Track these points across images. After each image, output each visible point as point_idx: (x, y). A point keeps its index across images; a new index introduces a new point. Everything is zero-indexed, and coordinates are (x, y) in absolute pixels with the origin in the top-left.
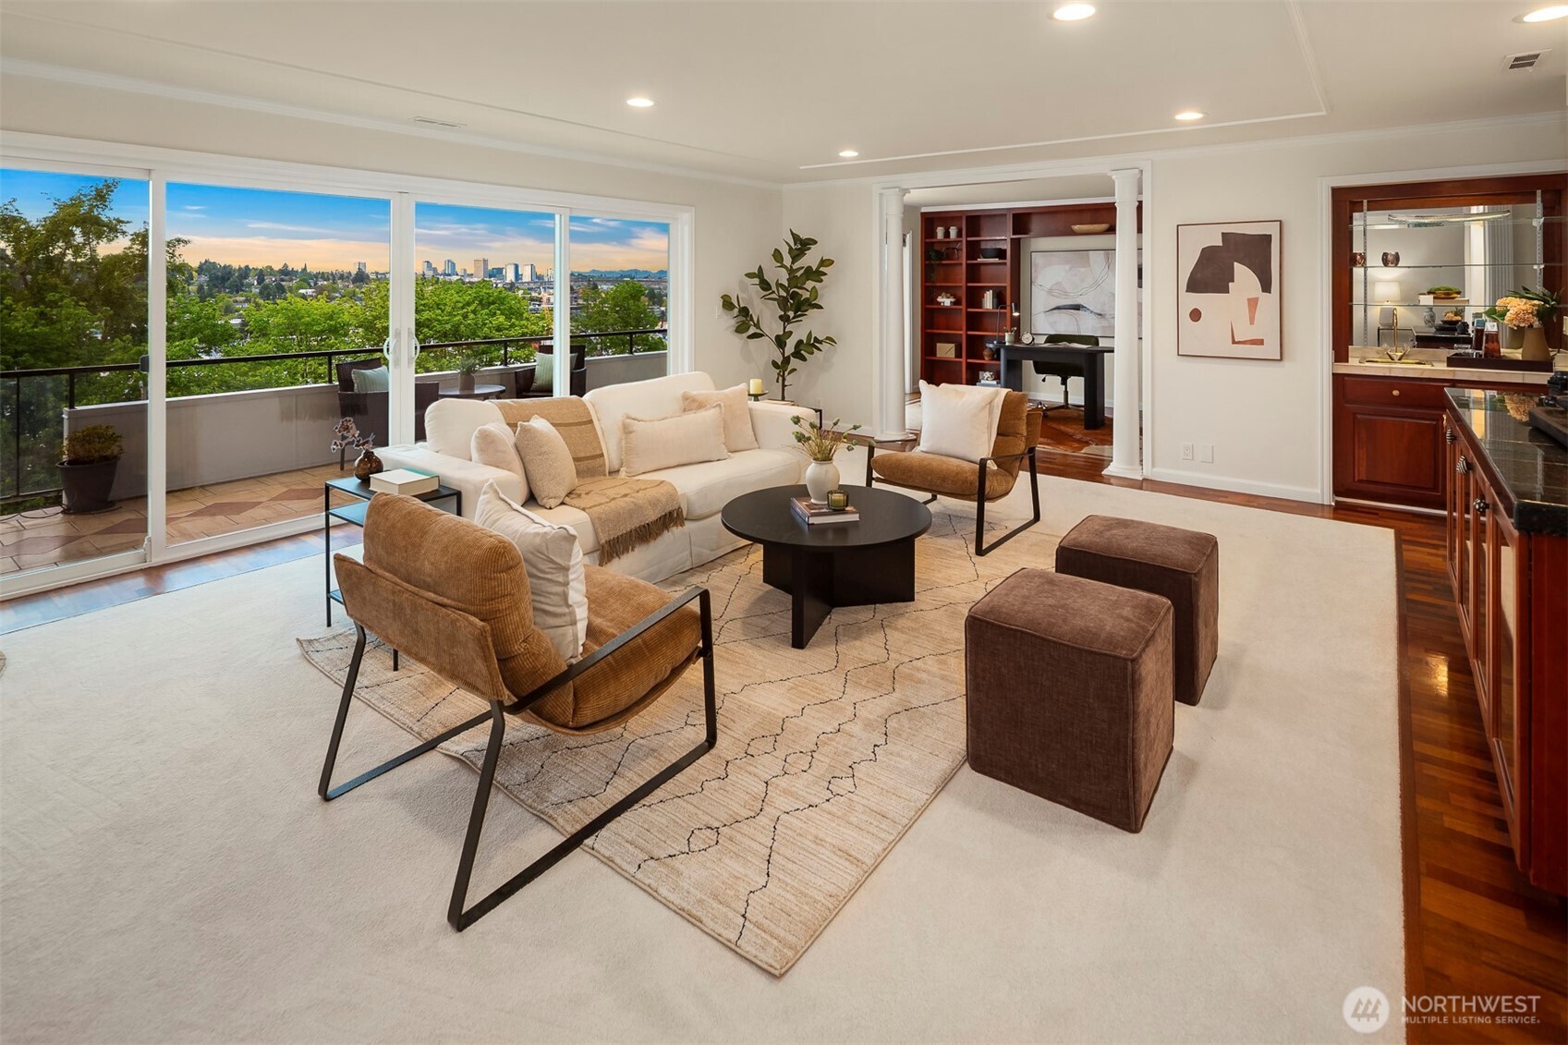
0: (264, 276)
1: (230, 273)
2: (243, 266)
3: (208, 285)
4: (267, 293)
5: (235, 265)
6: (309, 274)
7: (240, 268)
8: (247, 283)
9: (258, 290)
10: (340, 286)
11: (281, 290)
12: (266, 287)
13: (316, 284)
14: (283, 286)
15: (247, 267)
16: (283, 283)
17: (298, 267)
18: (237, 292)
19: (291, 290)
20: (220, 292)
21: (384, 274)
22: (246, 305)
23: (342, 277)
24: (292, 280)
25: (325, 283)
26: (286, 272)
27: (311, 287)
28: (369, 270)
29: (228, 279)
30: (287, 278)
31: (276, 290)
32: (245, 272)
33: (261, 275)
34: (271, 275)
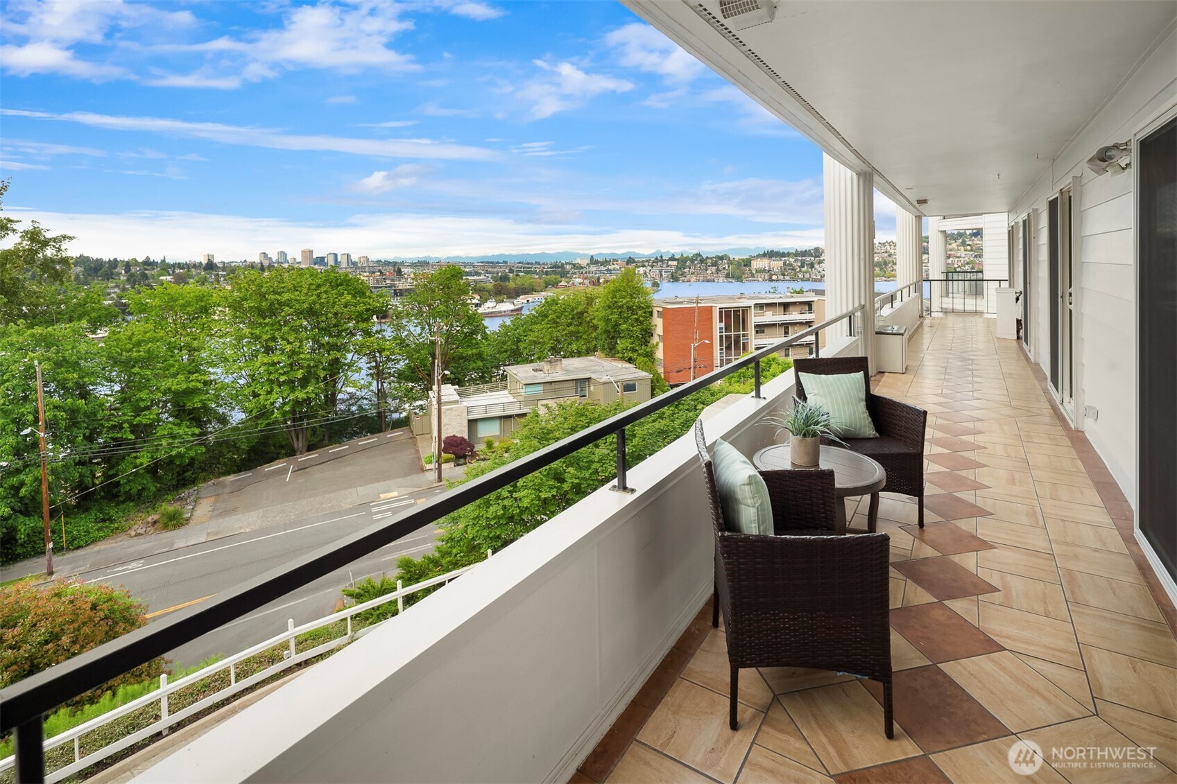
0: (130, 266)
1: (101, 264)
2: (112, 259)
3: (83, 275)
4: (132, 280)
5: (106, 258)
6: (168, 264)
7: (110, 261)
8: (117, 273)
9: (125, 278)
10: (194, 273)
11: (145, 277)
12: (132, 275)
13: (174, 272)
14: (146, 274)
15: (115, 259)
16: (147, 272)
17: (158, 259)
18: (108, 279)
19: (153, 276)
20: (94, 280)
21: (228, 263)
22: (116, 290)
23: (195, 266)
24: (154, 269)
25: (181, 271)
26: (148, 263)
27: (169, 275)
28: (216, 260)
29: (100, 269)
30: (149, 267)
31: (141, 278)
32: (114, 263)
33: (128, 265)
34: (136, 265)
